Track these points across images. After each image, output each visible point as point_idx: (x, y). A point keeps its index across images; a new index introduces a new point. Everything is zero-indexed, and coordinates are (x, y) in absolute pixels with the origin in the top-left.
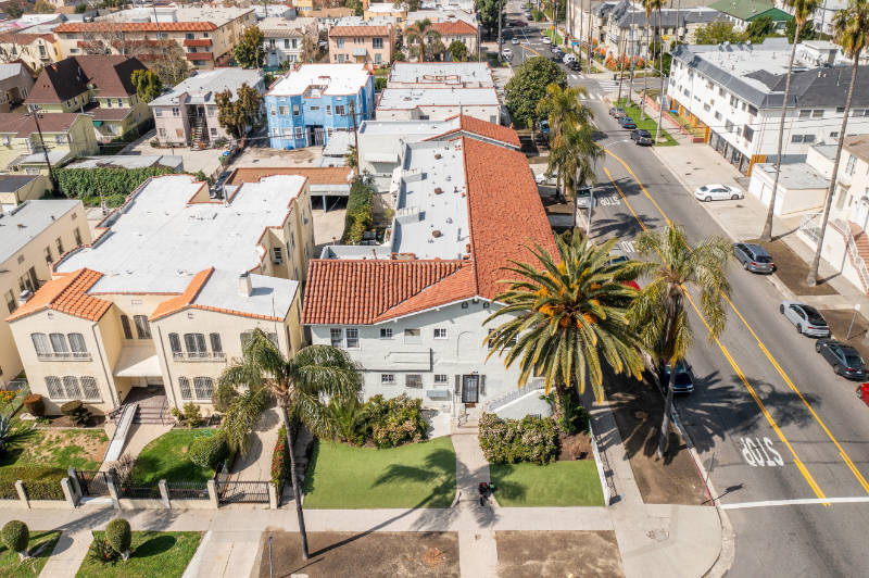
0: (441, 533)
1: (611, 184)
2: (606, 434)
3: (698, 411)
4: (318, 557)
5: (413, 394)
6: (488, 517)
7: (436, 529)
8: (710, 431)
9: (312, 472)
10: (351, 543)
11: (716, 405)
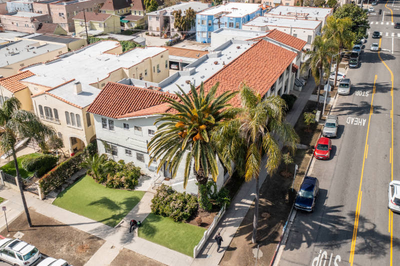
0: (99, 239)
1: (370, 84)
2: (233, 219)
3: (308, 225)
4: (35, 228)
5: (138, 164)
6: (128, 239)
7: (99, 236)
8: (304, 239)
9: (69, 189)
10: (55, 227)
11: (322, 225)
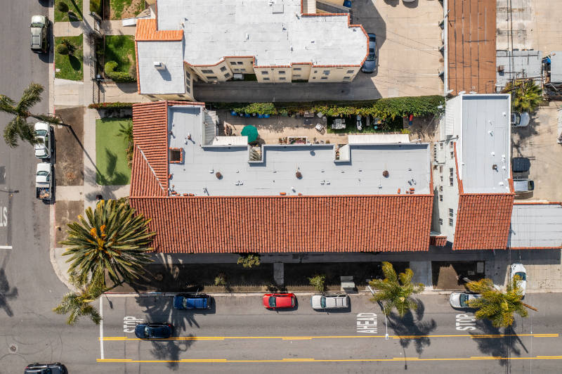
0: (83, 179)
3: (166, 307)
6: (91, 198)
7: (85, 177)
9: (113, 120)
11: (170, 317)
